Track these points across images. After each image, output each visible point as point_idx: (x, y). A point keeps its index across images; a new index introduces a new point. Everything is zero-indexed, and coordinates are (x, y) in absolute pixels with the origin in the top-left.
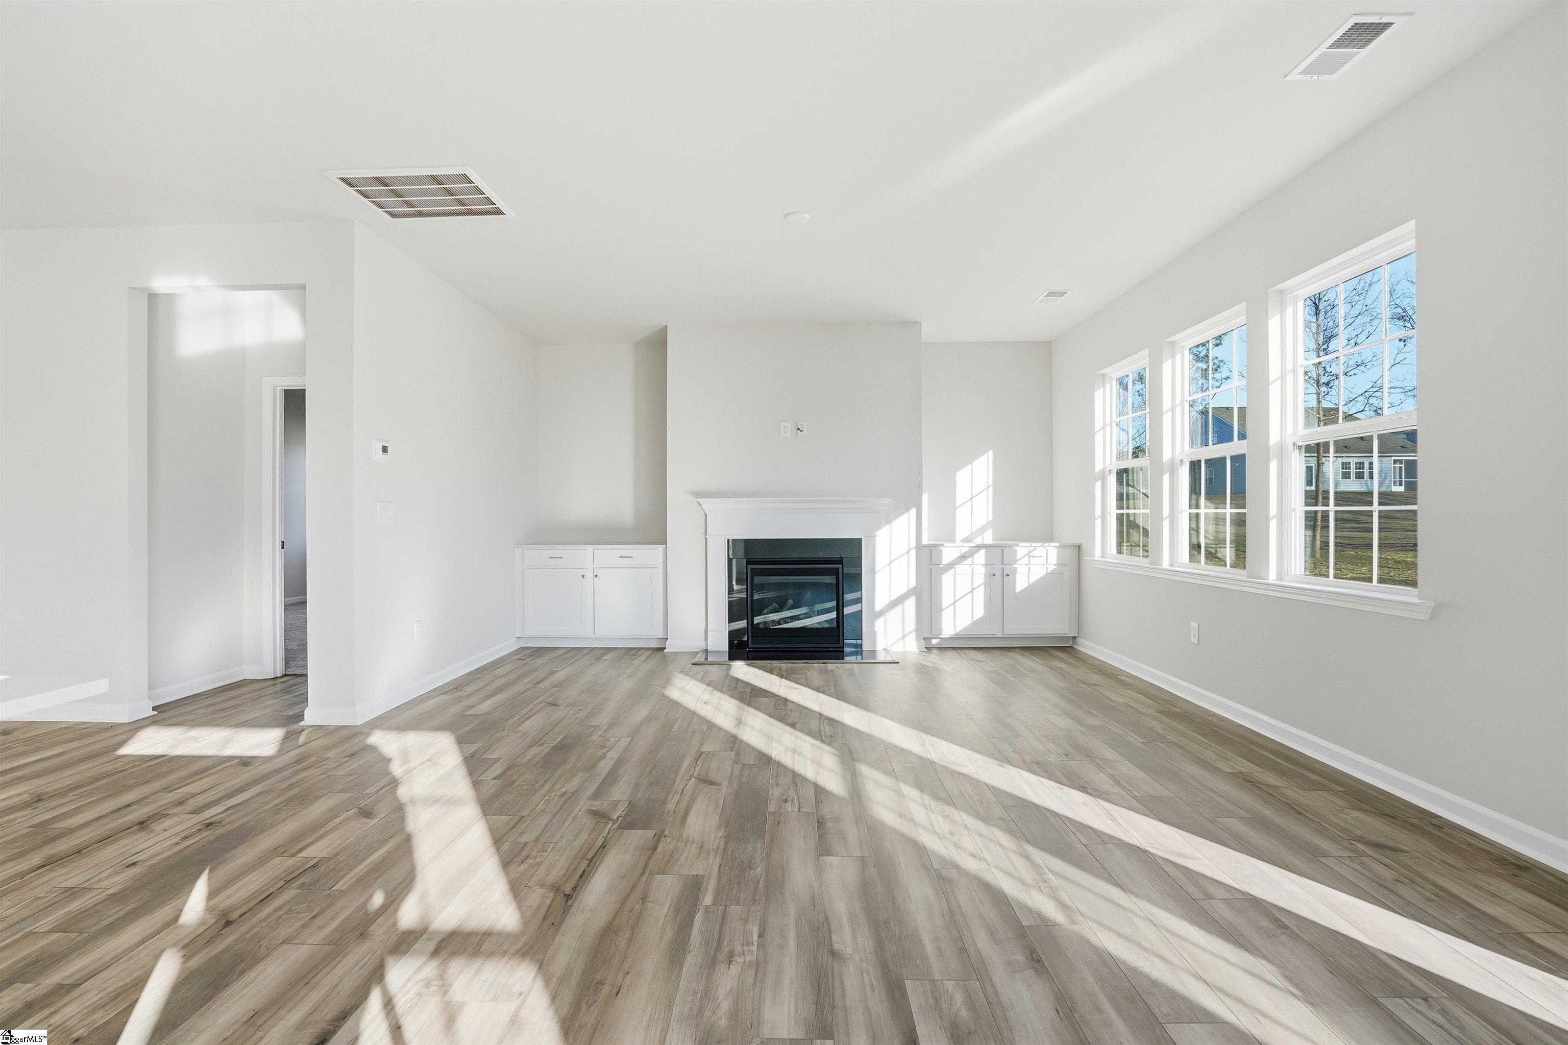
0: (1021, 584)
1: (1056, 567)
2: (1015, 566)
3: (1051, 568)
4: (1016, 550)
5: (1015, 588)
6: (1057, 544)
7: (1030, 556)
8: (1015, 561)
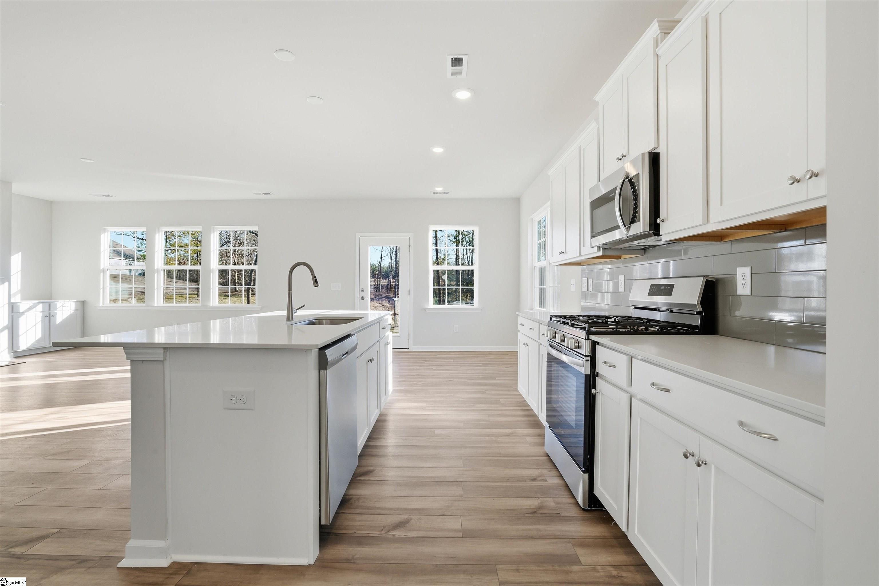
0: (59, 319)
1: (74, 311)
2: (56, 311)
3: (72, 312)
4: (57, 304)
5: (56, 323)
6: (76, 301)
7: (63, 307)
8: (56, 309)
